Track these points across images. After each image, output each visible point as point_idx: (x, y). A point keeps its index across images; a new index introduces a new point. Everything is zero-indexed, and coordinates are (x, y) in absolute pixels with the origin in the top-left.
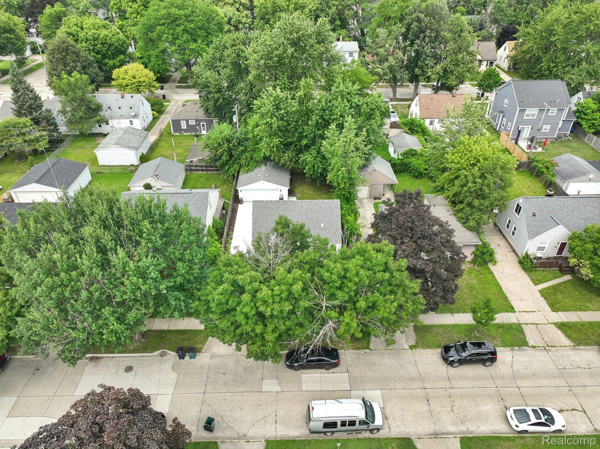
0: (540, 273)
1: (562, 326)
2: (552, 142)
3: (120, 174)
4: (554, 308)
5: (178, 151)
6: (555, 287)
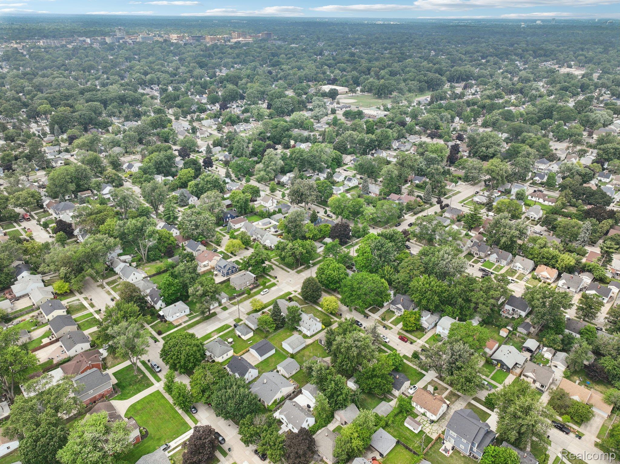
2: (464, 456)
3: (284, 355)
5: (311, 354)
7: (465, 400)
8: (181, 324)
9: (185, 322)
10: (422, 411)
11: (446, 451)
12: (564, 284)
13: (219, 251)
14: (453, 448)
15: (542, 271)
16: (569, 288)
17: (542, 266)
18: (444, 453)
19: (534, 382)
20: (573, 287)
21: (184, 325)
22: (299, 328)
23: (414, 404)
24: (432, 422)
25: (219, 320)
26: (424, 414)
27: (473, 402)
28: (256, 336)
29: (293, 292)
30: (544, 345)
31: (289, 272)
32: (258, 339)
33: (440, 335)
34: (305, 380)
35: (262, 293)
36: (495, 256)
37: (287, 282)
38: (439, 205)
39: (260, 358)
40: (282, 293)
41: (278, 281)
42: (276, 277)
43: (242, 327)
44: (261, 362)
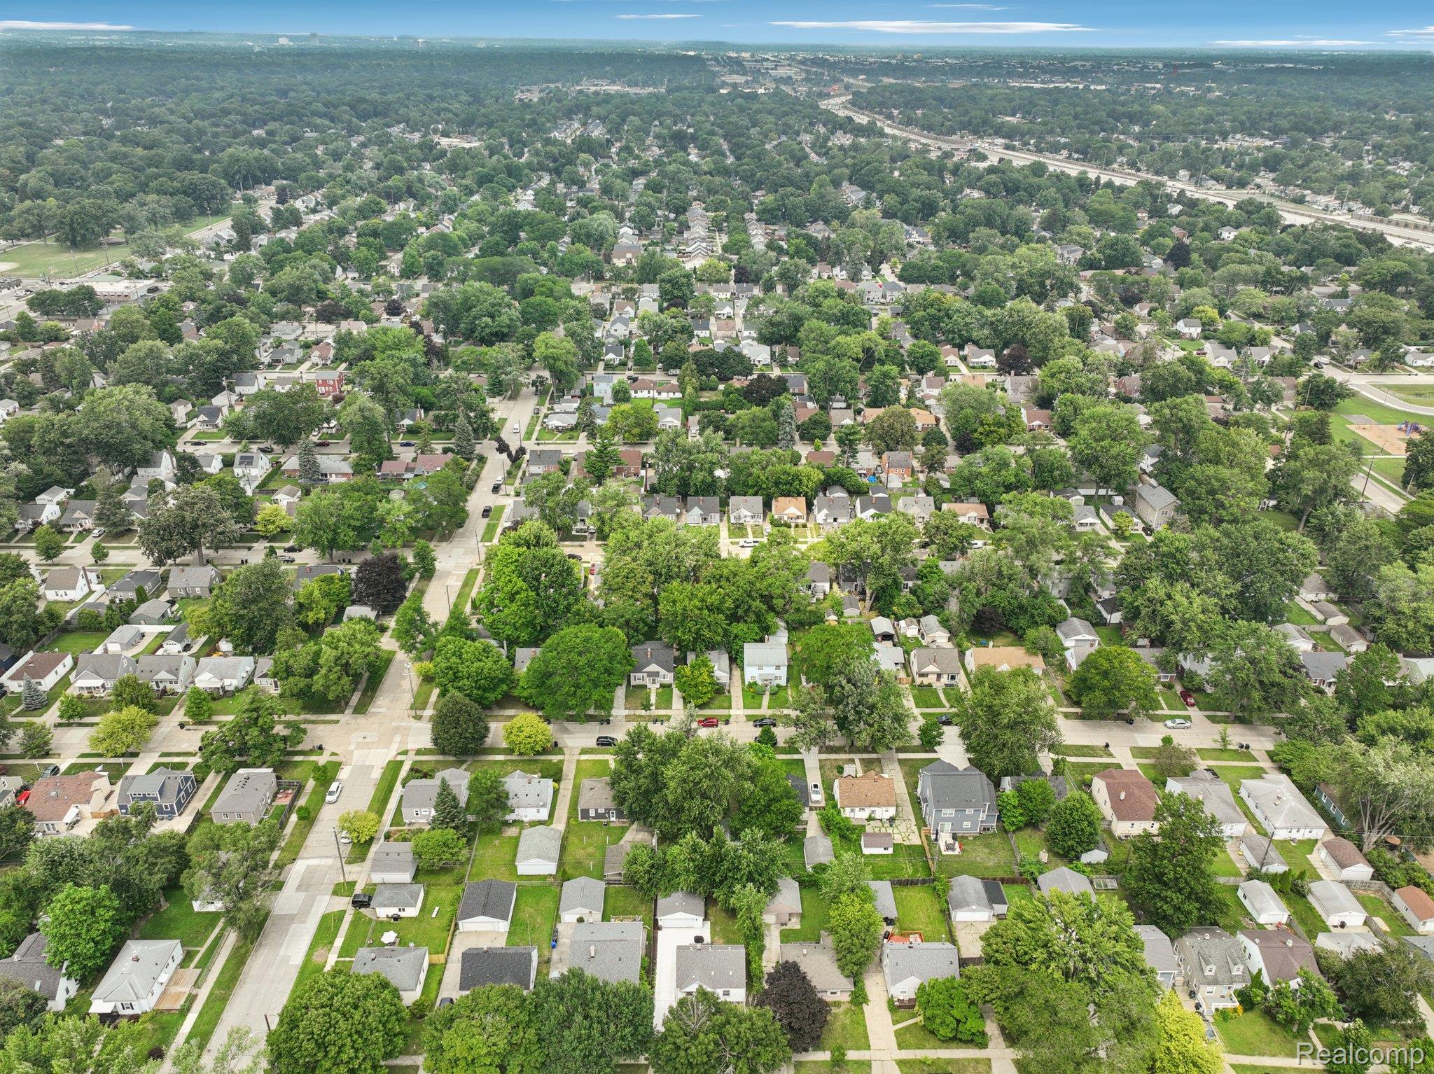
0: (901, 1013)
1: (900, 1062)
2: (975, 838)
3: (541, 887)
4: (900, 1047)
5: (590, 850)
6: (907, 1028)
7: (891, 760)
8: (191, 999)
9: (197, 984)
10: (865, 814)
11: (949, 847)
12: (827, 515)
13: (63, 768)
14: (955, 837)
15: (785, 509)
16: (835, 520)
17: (780, 499)
18: (950, 853)
19: (939, 676)
20: (842, 516)
21: (203, 994)
22: (510, 817)
23: (847, 813)
24: (892, 820)
25: (290, 918)
26: (870, 819)
27: (902, 756)
28: (434, 893)
29: (400, 758)
30: (898, 619)
31: (337, 722)
32: (443, 894)
33: (755, 683)
34: (637, 902)
35: (328, 798)
36: (696, 511)
37: (358, 743)
38: (505, 455)
39: (503, 926)
40: (377, 774)
41: (334, 754)
42: (320, 748)
43: (387, 893)
44: (510, 934)
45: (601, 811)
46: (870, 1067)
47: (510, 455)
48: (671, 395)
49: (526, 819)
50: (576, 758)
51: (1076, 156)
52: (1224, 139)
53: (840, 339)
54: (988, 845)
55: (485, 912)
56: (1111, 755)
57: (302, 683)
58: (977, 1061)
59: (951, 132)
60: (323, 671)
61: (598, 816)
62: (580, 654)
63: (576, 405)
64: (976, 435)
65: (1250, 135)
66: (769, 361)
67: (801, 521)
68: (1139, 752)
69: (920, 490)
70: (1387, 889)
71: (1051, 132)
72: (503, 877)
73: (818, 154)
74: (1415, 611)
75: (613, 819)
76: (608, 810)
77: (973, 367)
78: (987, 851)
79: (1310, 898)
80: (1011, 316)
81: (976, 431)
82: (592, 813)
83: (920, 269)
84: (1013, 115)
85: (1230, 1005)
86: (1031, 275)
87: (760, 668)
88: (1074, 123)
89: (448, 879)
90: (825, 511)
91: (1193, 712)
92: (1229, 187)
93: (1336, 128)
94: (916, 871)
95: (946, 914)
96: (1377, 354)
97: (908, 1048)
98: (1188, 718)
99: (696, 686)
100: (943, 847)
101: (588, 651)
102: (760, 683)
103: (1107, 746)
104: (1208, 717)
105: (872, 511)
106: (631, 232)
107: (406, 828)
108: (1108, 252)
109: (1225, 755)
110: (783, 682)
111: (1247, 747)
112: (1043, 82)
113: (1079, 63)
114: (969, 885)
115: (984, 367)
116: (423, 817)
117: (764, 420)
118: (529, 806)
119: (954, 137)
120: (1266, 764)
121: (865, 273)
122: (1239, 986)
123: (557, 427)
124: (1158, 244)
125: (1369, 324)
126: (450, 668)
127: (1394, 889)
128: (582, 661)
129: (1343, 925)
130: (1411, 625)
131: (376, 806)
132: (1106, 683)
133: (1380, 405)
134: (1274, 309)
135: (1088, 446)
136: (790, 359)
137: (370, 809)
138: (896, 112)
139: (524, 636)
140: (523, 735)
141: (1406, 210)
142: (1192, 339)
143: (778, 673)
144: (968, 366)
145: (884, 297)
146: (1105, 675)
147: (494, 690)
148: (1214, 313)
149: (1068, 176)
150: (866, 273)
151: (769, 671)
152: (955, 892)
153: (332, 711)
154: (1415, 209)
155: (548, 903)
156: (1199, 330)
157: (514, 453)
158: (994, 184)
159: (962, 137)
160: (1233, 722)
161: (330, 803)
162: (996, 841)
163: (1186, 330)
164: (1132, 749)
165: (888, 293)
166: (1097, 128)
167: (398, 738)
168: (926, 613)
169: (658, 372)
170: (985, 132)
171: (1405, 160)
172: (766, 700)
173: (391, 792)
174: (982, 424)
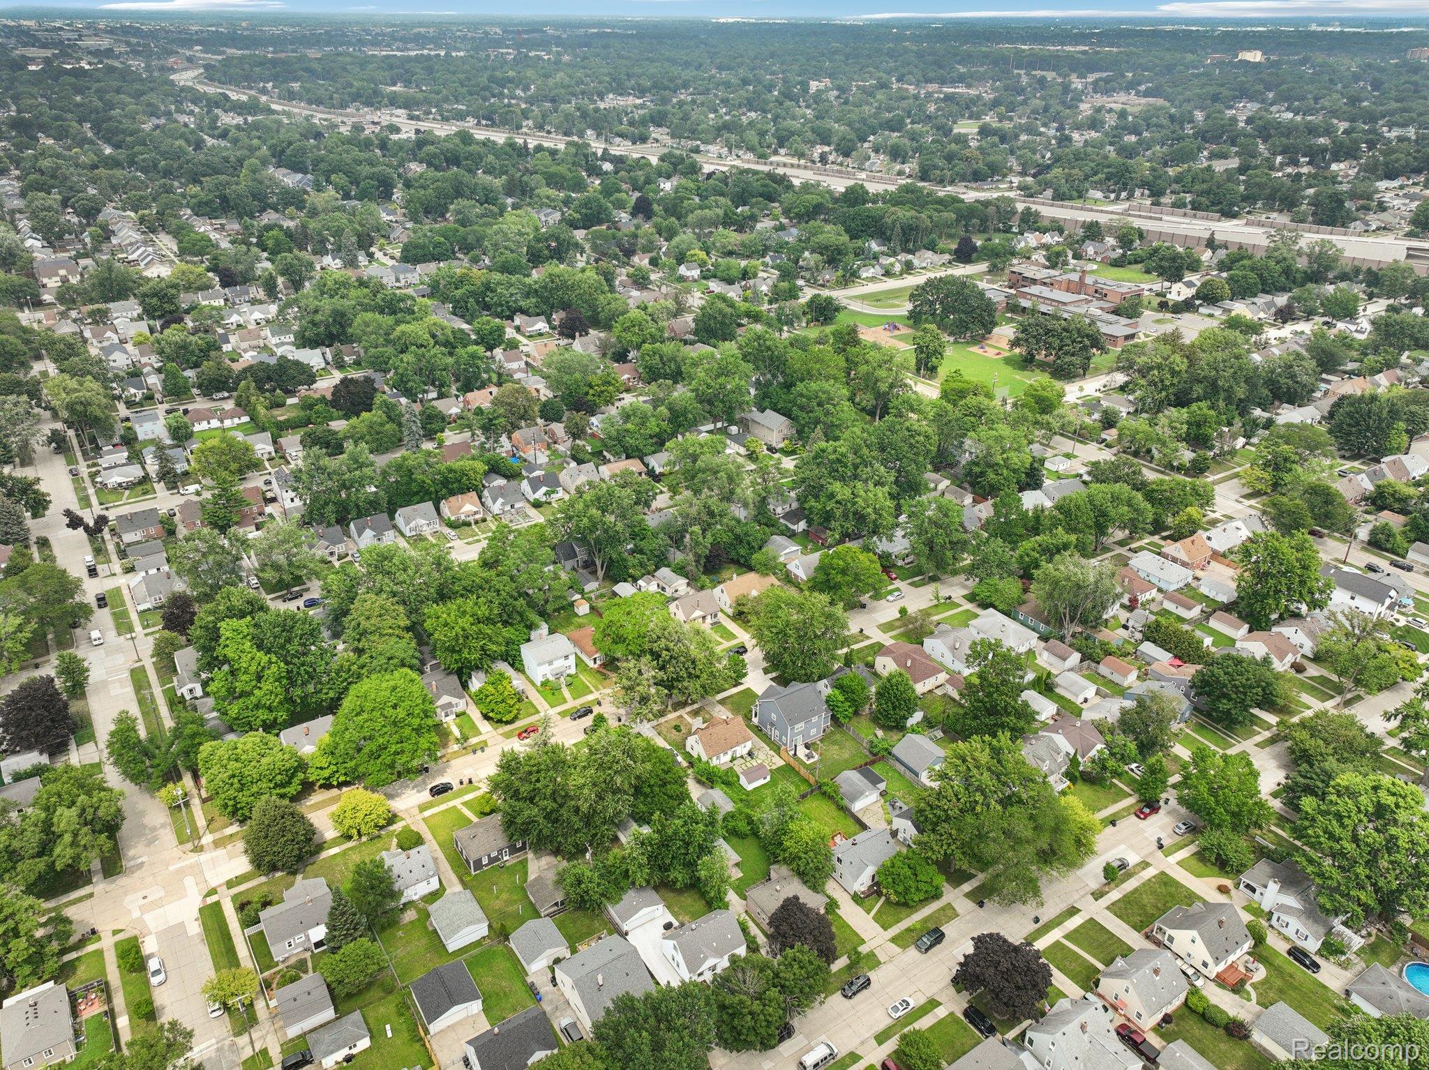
0: (867, 902)
1: (893, 940)
2: (822, 741)
3: (482, 954)
4: (885, 929)
5: (504, 896)
6: (879, 911)
7: (713, 704)
10: (728, 758)
11: (809, 756)
12: (503, 504)
14: (807, 747)
15: (461, 508)
16: (512, 507)
17: (451, 499)
18: (812, 761)
19: (704, 618)
20: (518, 501)
22: (402, 901)
23: (714, 762)
24: (750, 753)
26: (733, 759)
27: (722, 696)
29: (210, 900)
30: (635, 580)
31: (91, 895)
32: (382, 1010)
33: (548, 681)
34: (587, 921)
35: (154, 981)
36: (369, 533)
37: (141, 908)
38: (81, 529)
39: (476, 1006)
40: (195, 928)
41: (115, 932)
42: (94, 932)
43: (326, 1036)
44: (486, 1010)
45: (494, 854)
46: (874, 955)
47: (87, 529)
48: (236, 421)
49: (415, 898)
50: (419, 817)
51: (484, 122)
52: (602, 99)
53: (402, 327)
54: (835, 743)
55: (454, 1002)
56: (868, 638)
57: (41, 865)
58: (943, 909)
59: (343, 106)
60: (68, 838)
61: (492, 860)
62: (395, 707)
63: (126, 454)
64: (589, 397)
65: (621, 95)
66: (323, 365)
67: (478, 517)
68: (887, 627)
69: (569, 459)
70: (1094, 665)
71: (446, 100)
72: (438, 963)
73: (213, 137)
74: (1005, 460)
75: (506, 858)
76: (500, 851)
77: (531, 336)
78: (836, 747)
79: (1058, 690)
80: (552, 282)
81: (587, 393)
82: (485, 861)
83: (423, 247)
84: (394, 84)
85: (1064, 786)
86: (538, 240)
87: (550, 663)
88: (464, 90)
89: (375, 993)
90: (500, 500)
91: (898, 584)
92: (634, 143)
93: (685, 86)
94: (797, 787)
95: (845, 810)
96: (840, 273)
97: (890, 926)
98: (898, 589)
99: (503, 701)
100: (805, 759)
101: (401, 699)
102: (551, 678)
103: (862, 631)
104: (910, 584)
105: (544, 489)
106: (38, 244)
107: (281, 967)
108: (584, 211)
109: (940, 609)
110: (573, 671)
111: (950, 598)
112: (398, 49)
113: (422, 30)
114: (851, 778)
115: (541, 335)
116: (297, 946)
117: (382, 425)
118: (418, 881)
119: (348, 110)
120: (969, 606)
121: (360, 258)
122: (1063, 770)
123: (120, 485)
124: (617, 199)
125: (826, 248)
126: (233, 776)
127: (1098, 663)
128: (401, 713)
129: (1086, 700)
130: (1005, 472)
131: (224, 961)
132: (848, 578)
133: (860, 313)
134: (743, 245)
135: (709, 386)
136: (346, 359)
137: (217, 968)
138: (269, 85)
139: (282, 715)
140: (360, 815)
141: (776, 153)
142: (695, 281)
143: (567, 663)
144: (524, 335)
145: (398, 280)
146: (844, 572)
147: (289, 783)
148: (703, 255)
149: (494, 143)
150: (362, 259)
151: (559, 664)
152: (844, 788)
153: (75, 886)
154: (782, 151)
155: (502, 965)
156: (698, 271)
157: (91, 524)
158: (435, 156)
159: (358, 110)
160: (929, 583)
161: (161, 984)
162: (838, 737)
163: (688, 273)
164: (879, 627)
165: (401, 277)
166: (487, 93)
167: (189, 881)
168: (657, 568)
169: (198, 399)
170: (379, 102)
171: (749, 110)
172: (566, 692)
173: (230, 939)
174: (591, 387)
